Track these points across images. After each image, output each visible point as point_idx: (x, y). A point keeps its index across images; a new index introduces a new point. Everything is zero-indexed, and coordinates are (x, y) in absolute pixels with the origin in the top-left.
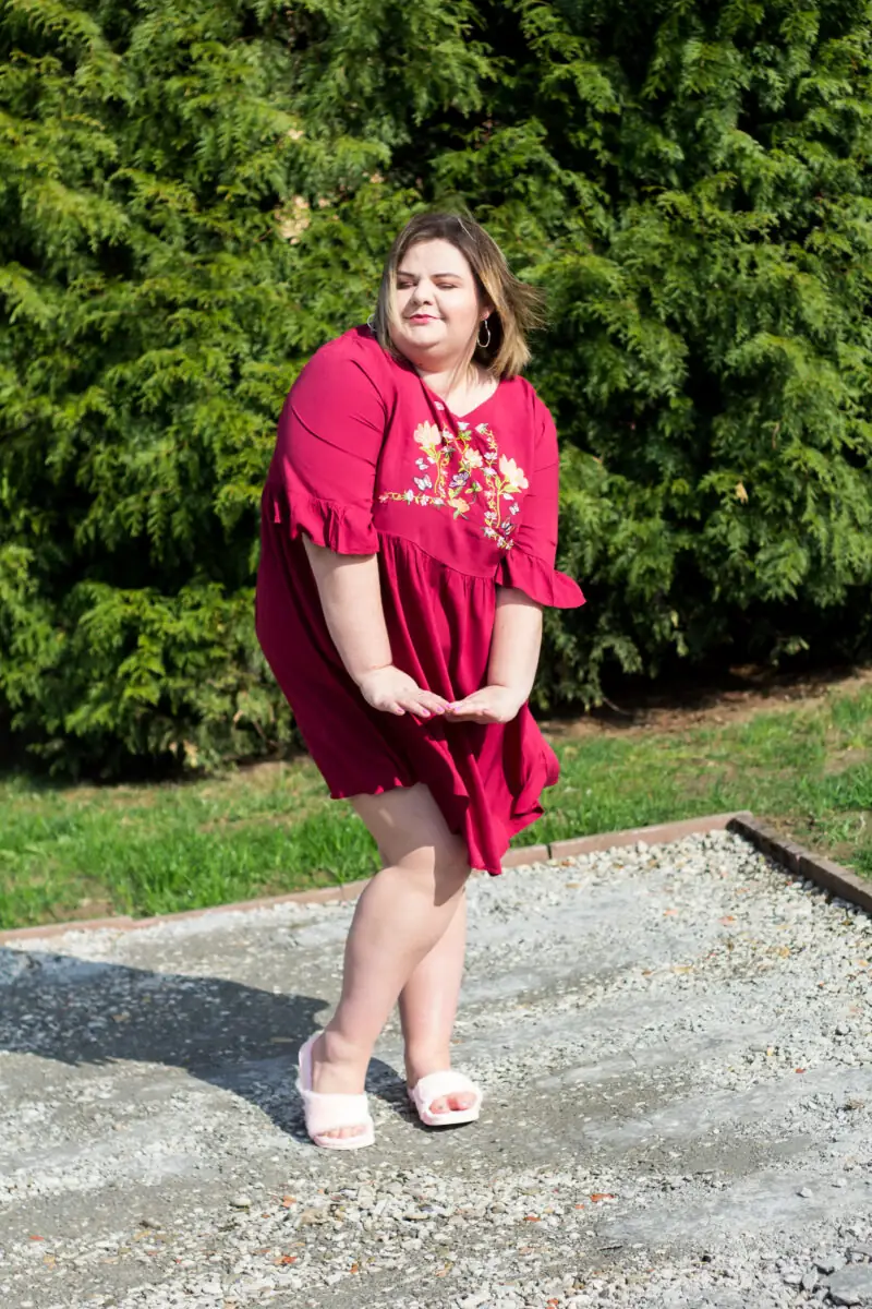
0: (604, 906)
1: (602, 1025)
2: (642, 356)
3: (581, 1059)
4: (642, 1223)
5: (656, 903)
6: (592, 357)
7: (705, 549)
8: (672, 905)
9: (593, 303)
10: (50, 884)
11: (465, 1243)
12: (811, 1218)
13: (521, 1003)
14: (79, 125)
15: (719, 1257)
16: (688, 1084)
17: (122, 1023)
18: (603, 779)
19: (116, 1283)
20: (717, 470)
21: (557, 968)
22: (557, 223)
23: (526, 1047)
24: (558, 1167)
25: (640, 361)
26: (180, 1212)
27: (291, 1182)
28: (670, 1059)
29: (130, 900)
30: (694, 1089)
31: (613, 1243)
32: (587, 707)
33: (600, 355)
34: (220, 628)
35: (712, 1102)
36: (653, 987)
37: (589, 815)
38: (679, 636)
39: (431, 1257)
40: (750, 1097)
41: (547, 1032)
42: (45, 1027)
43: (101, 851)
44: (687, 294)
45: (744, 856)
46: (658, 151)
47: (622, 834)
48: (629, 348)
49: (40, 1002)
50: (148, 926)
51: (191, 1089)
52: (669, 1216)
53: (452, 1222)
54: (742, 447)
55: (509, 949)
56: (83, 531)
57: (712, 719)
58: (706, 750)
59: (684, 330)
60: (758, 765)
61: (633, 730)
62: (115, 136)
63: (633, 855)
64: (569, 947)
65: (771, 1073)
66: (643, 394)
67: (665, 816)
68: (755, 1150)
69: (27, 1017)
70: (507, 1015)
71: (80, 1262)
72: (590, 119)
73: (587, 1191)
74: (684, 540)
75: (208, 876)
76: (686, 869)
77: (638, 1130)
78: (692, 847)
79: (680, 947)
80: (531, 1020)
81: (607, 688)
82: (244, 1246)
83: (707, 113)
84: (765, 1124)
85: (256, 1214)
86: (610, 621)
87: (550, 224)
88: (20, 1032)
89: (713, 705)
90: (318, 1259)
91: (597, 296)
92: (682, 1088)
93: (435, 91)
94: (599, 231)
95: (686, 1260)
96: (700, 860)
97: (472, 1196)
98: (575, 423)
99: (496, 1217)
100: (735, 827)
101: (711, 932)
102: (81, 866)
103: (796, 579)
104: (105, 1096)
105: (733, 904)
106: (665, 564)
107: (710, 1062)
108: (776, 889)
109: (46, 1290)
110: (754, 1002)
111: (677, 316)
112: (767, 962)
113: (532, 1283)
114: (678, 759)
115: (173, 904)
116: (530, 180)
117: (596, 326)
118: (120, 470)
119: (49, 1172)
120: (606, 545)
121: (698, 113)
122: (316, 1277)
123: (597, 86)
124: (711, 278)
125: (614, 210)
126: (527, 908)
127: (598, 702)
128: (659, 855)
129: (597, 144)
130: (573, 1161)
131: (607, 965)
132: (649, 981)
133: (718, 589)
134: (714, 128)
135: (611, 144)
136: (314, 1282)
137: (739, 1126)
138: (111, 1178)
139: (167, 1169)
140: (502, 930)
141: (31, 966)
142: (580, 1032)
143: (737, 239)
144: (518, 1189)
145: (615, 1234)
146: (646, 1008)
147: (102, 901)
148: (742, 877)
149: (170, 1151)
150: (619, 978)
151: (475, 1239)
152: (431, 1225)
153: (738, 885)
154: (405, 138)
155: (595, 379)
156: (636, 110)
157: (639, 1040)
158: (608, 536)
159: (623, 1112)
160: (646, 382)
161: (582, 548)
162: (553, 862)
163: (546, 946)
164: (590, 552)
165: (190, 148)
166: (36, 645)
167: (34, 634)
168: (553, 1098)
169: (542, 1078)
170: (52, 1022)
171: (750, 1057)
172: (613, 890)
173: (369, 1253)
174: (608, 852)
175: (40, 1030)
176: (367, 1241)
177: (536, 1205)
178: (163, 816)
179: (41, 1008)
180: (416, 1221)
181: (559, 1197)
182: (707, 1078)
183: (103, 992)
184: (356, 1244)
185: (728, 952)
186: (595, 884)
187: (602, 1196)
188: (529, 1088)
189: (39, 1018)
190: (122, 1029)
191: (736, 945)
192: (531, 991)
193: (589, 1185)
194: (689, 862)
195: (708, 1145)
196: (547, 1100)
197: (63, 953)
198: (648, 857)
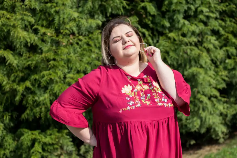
14: (25, 15)
34: (57, 140)
56: (24, 116)
62: (34, 18)
83: (176, 15)
103: (198, 127)
118: (35, 101)
121: (174, 15)
123: (151, 8)
125: (153, 38)
134: (178, 19)
154: (105, 19)
165: (53, 20)
166: (10, 145)
167: (9, 143)
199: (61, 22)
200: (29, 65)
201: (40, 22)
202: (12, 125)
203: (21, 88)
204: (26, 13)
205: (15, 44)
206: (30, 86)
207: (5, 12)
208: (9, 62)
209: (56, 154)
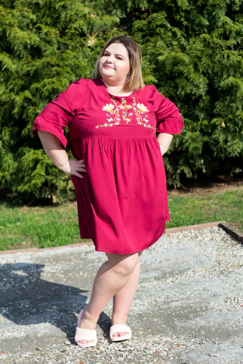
0: (181, 249)
1: (180, 288)
2: (194, 83)
3: (174, 299)
4: (193, 355)
5: (197, 249)
6: (179, 83)
7: (212, 141)
8: (201, 250)
9: (180, 67)
10: (14, 237)
11: (137, 360)
13: (155, 280)
16: (207, 309)
17: (34, 282)
18: (180, 209)
20: (216, 118)
21: (166, 269)
22: (170, 42)
23: (157, 294)
24: (167, 335)
25: (194, 84)
26: (49, 345)
28: (202, 300)
29: (38, 243)
30: (209, 310)
31: (184, 362)
32: (175, 187)
33: (182, 82)
35: (215, 315)
36: (196, 276)
37: (176, 221)
38: (204, 167)
40: (227, 314)
42: (10, 283)
43: (29, 227)
44: (208, 65)
45: (223, 235)
46: (201, 21)
47: (186, 227)
48: (191, 81)
49: (9, 275)
50: (42, 251)
51: (54, 305)
52: (202, 353)
53: (133, 352)
54: (224, 111)
55: (152, 262)
56: (25, 132)
57: (213, 192)
58: (211, 201)
59: (207, 76)
60: (227, 207)
61: (190, 194)
62: (37, 14)
63: (189, 234)
64: (170, 262)
65: (233, 306)
66: (195, 95)
67: (199, 222)
68: (228, 332)
69: (5, 279)
70: (151, 284)
71: (17, 361)
72: (181, 12)
73: (176, 343)
74: (206, 139)
75: (61, 236)
76: (206, 239)
77: (192, 323)
78: (208, 232)
79: (204, 263)
80: (158, 286)
81: (181, 182)
82: (68, 358)
83: (216, 11)
84: (231, 323)
85: (72, 347)
86: (183, 162)
87: (168, 43)
89: (213, 187)
91: (181, 65)
92: (205, 310)
93: (133, 2)
94: (182, 45)
96: (210, 236)
97: (140, 343)
99: (147, 351)
100: (221, 226)
101: (214, 259)
102: (23, 232)
103: (239, 151)
104: (27, 306)
105: (220, 250)
106: (200, 145)
107: (213, 301)
108: (233, 246)
110: (227, 282)
111: (205, 71)
112: (231, 270)
114: (203, 204)
115: (51, 245)
116: (161, 29)
117: (181, 74)
119: (9, 331)
120: (182, 139)
121: (214, 11)
123: (183, 2)
124: (216, 60)
125: (187, 39)
126: (157, 249)
127: (179, 186)
128: (198, 234)
129: (183, 19)
130: (171, 333)
131: (182, 268)
132: (195, 274)
133: (215, 153)
134: (218, 15)
135: (187, 20)
137: (223, 324)
138: (28, 333)
139: (45, 331)
140: (149, 256)
142: (173, 290)
143: (224, 48)
144: (154, 341)
145: (184, 358)
146: (194, 283)
147: (29, 243)
148: (223, 242)
150: (185, 273)
151: (140, 358)
152: (127, 353)
153: (222, 244)
154: (125, 16)
155: (180, 90)
156: (195, 9)
157: (192, 294)
158: (183, 137)
159: (187, 318)
160: (196, 91)
162: (165, 235)
163: (163, 262)
165: (59, 17)
166: (9, 167)
167: (9, 163)
168: (165, 312)
169: (162, 305)
170: (12, 281)
171: (226, 300)
172: (183, 245)
173: (107, 361)
174: (182, 232)
175: (9, 284)
176: (107, 357)
177: (160, 347)
178: (49, 217)
179: (9, 277)
180: (122, 351)
181: (167, 345)
182: (213, 307)
183: (28, 272)
184: (103, 358)
185: (219, 266)
186: (178, 242)
187: (180, 345)
188: (158, 308)
189: (8, 279)
190: (33, 284)
191: (221, 263)
192: (159, 276)
193: (176, 341)
194: (207, 236)
195: (214, 329)
196: (163, 312)
197: (17, 259)
198: (194, 234)
199: (68, 20)
200: (28, 71)
201: (44, 19)
202: (12, 142)
203: (19, 99)
204: (26, 9)
205: (12, 46)
206: (30, 97)
208: (5, 66)
209: (63, 178)
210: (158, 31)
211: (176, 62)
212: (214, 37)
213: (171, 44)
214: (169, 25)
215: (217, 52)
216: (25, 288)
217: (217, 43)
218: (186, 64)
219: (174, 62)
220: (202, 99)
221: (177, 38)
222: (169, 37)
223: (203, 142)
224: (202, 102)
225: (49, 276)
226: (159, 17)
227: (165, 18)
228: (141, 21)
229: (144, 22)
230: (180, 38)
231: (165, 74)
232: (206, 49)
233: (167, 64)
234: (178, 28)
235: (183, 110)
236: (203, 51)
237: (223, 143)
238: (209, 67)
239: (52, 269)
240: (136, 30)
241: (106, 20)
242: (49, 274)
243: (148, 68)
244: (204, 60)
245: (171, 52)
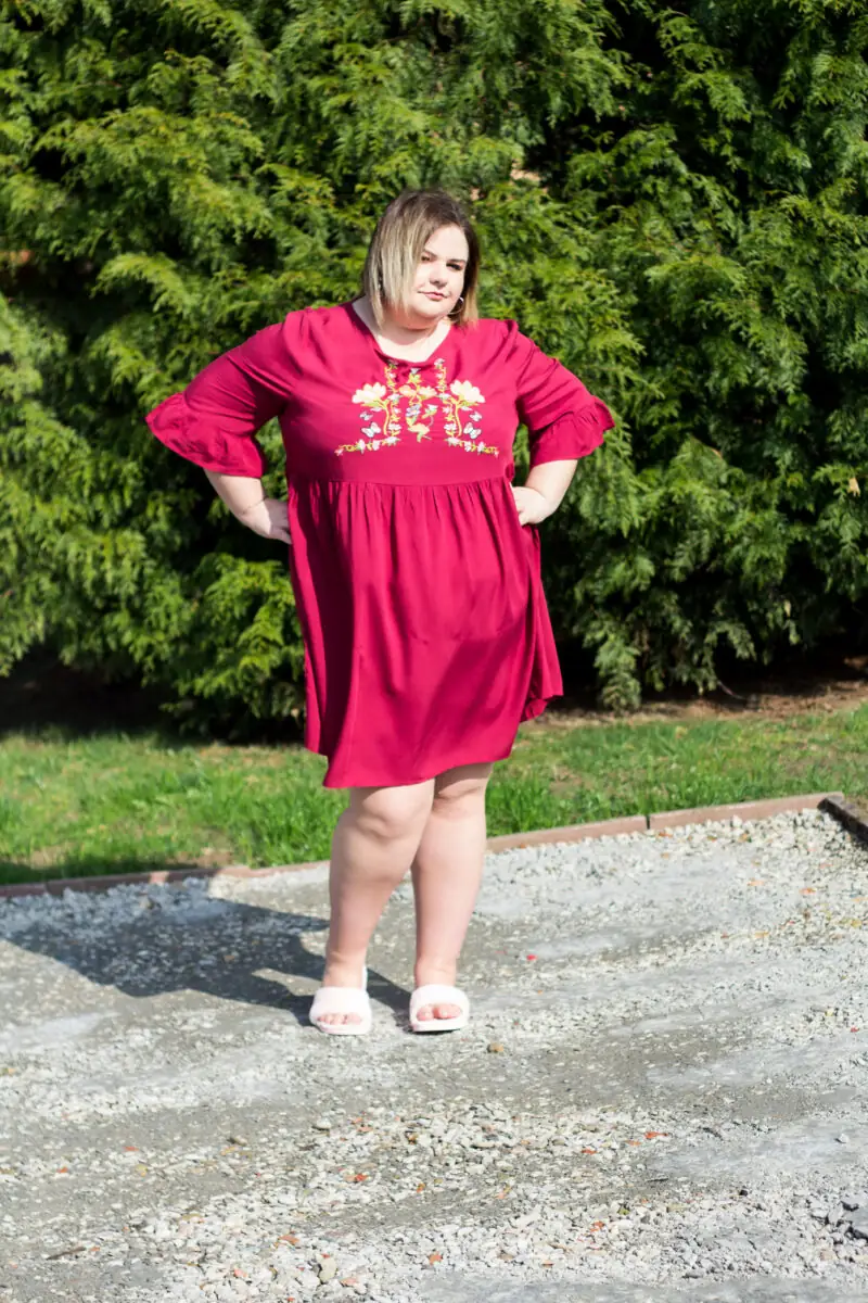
0: (694, 874)
1: (677, 982)
2: (762, 352)
3: (653, 1012)
4: (690, 1159)
5: (742, 874)
6: (714, 353)
7: (818, 542)
8: (758, 876)
9: (715, 301)
10: (176, 834)
11: (524, 1171)
12: (844, 1161)
13: (604, 959)
14: (230, 122)
15: (755, 1192)
16: (749, 1037)
17: (230, 962)
18: (706, 757)
19: (201, 1190)
20: (831, 463)
21: (641, 930)
22: (686, 224)
23: (603, 999)
24: (620, 1108)
25: (760, 356)
26: (266, 1131)
27: (371, 1110)
28: (737, 1015)
29: (250, 852)
30: (754, 1042)
31: (659, 1176)
32: (701, 690)
33: (721, 350)
35: (769, 1055)
36: (729, 951)
37: (689, 790)
38: (792, 625)
39: (492, 1181)
40: (805, 1052)
41: (624, 987)
42: (159, 962)
43: (225, 805)
44: (807, 295)
45: (832, 834)
46: (787, 159)
47: (718, 809)
48: (750, 345)
49: (156, 941)
50: (264, 875)
51: (286, 1024)
52: (715, 1154)
53: (515, 1151)
54: (857, 440)
55: (600, 910)
57: (823, 708)
58: (810, 735)
59: (804, 329)
60: (858, 751)
61: (746, 713)
62: (264, 132)
63: (727, 830)
64: (656, 910)
65: (828, 1031)
66: (763, 390)
67: (761, 794)
68: (803, 1099)
69: (143, 953)
70: (590, 970)
71: (169, 1171)
72: (721, 125)
73: (644, 1130)
74: (797, 532)
75: (325, 831)
76: (777, 844)
78: (784, 823)
79: (758, 914)
80: (612, 975)
81: (721, 673)
82: (321, 1164)
83: (835, 123)
84: (814, 1077)
85: (335, 1136)
86: (724, 607)
87: (680, 225)
88: (135, 966)
89: (823, 692)
90: (388, 1178)
91: (720, 295)
92: (743, 1042)
93: (569, 95)
94: (727, 233)
95: (725, 1194)
96: (790, 836)
97: (536, 1129)
98: (697, 417)
99: (557, 1150)
100: (826, 806)
101: (790, 902)
102: (207, 818)
104: (207, 1025)
105: (815, 878)
106: (778, 553)
107: (772, 1018)
108: (857, 865)
109: (135, 1195)
110: (821, 966)
111: (797, 315)
112: (839, 931)
113: (580, 1209)
114: (783, 743)
115: (290, 857)
116: (659, 182)
117: (718, 324)
119: (149, 1091)
120: (722, 533)
121: (827, 123)
122: (384, 1194)
123: (729, 95)
124: (831, 280)
125: (742, 213)
126: (621, 874)
127: (711, 686)
128: (752, 831)
129: (727, 151)
130: (633, 1103)
131: (689, 928)
132: (727, 944)
133: (830, 581)
134: (841, 138)
135: (742, 150)
136: (381, 1198)
137: (791, 1077)
138: (205, 1099)
139: (259, 1093)
140: (595, 893)
141: (151, 908)
142: (655, 987)
143: (857, 241)
144: (580, 1125)
145: (663, 1167)
146: (720, 968)
147: (224, 851)
148: (828, 853)
149: (261, 1078)
150: (699, 941)
151: (534, 1167)
152: (495, 1153)
153: (823, 860)
154: (540, 139)
155: (716, 374)
156: (767, 119)
157: (708, 997)
158: (724, 526)
159: (686, 1061)
160: (766, 378)
161: (700, 537)
162: (651, 832)
163: (635, 909)
164: (707, 540)
165: (331, 143)
166: (168, 616)
167: (167, 606)
168: (623, 1045)
169: (615, 1027)
170: (166, 958)
171: (811, 1016)
172: (704, 861)
173: (436, 1175)
174: (704, 825)
175: (155, 965)
176: (435, 1164)
177: (595, 1140)
178: (289, 776)
179: (157, 946)
180: (482, 1149)
181: (617, 1134)
182: (768, 1033)
183: (216, 933)
184: (424, 1167)
185: (803, 921)
186: (688, 855)
187: (657, 1134)
188: (601, 1036)
189: (154, 954)
190: (230, 967)
191: (812, 914)
192: (616, 949)
193: (645, 1125)
194: (780, 837)
195: (760, 1093)
196: (616, 1047)
197: (183, 897)
198: (742, 831)
199: (360, 152)
200: (232, 315)
201: (283, 150)
202: (178, 540)
204: (231, 116)
205: (186, 234)
207: (150, 112)
208: (162, 299)
210: (647, 187)
211: (705, 286)
212: (825, 204)
213: (690, 229)
214: (683, 169)
215: (837, 253)
216: (203, 979)
217: (834, 226)
218: (736, 292)
219: (697, 285)
220: (786, 404)
221: (709, 210)
222: (684, 204)
223: (790, 546)
224: (786, 413)
225: (279, 945)
226: (650, 144)
227: (672, 145)
228: (592, 155)
229: (605, 159)
230: (720, 211)
231: (667, 324)
232: (801, 244)
233: (675, 292)
234: (713, 179)
235: (726, 442)
236: (788, 249)
237: (854, 545)
238: (811, 302)
239: (291, 927)
240: (579, 184)
241: (481, 151)
242: (280, 939)
243: (613, 306)
244: (795, 278)
245: (690, 255)
